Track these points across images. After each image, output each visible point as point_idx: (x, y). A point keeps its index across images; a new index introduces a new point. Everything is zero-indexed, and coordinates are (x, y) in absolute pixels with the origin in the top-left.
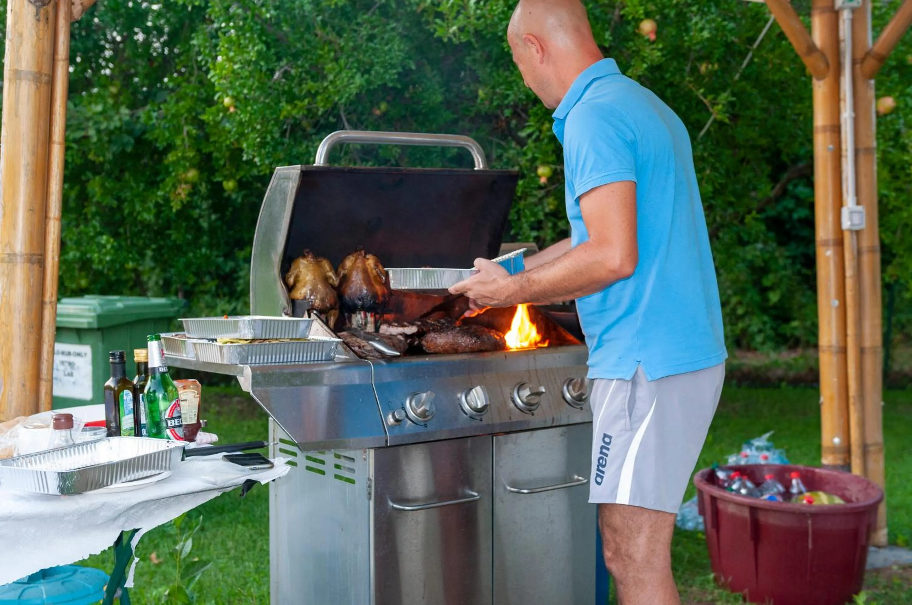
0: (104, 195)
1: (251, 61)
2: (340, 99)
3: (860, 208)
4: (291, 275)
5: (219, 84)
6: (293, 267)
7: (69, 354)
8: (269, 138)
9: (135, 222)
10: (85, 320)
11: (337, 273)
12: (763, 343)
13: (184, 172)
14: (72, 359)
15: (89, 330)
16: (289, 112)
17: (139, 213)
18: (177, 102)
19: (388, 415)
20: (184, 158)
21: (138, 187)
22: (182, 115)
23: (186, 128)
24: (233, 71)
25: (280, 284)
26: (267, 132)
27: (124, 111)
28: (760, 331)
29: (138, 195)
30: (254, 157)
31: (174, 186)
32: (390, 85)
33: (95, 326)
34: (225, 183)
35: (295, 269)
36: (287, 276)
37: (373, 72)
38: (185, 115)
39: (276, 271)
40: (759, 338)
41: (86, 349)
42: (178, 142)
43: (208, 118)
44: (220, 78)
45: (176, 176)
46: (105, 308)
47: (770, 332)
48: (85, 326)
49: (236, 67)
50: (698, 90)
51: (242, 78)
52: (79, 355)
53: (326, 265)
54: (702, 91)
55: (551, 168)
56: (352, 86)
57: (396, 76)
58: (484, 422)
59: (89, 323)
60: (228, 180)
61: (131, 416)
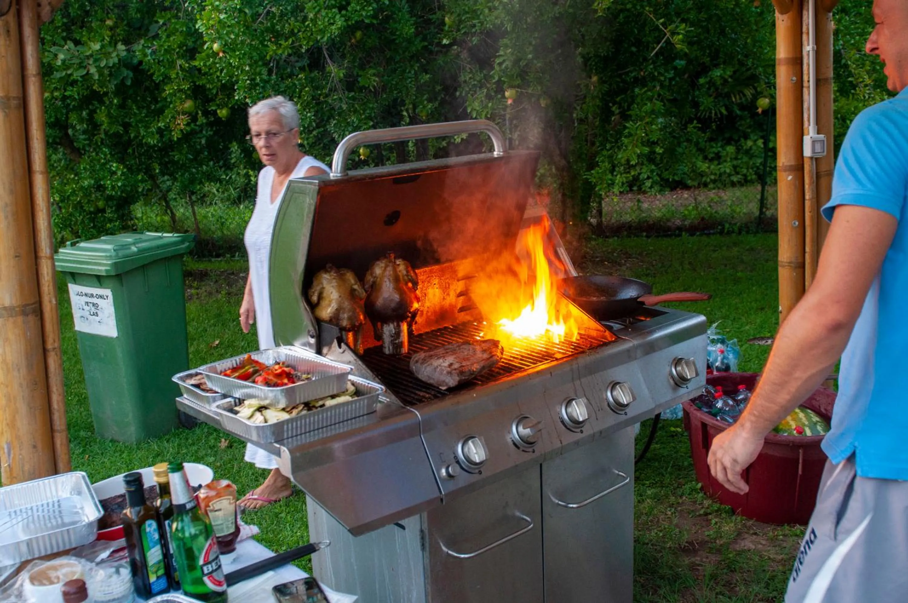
0: (110, 123)
1: (236, 8)
2: (322, 38)
3: (822, 136)
4: (314, 292)
5: (207, 33)
6: (315, 283)
7: (92, 296)
8: (258, 79)
9: (141, 145)
10: (103, 268)
11: (363, 285)
12: (651, 187)
13: (181, 104)
14: (95, 300)
15: (108, 277)
16: (275, 51)
17: (143, 137)
18: (168, 36)
19: (441, 469)
20: (180, 91)
21: (141, 113)
22: (174, 50)
23: (179, 62)
24: (220, 21)
25: (302, 305)
26: (255, 74)
27: (121, 47)
28: (648, 178)
29: (141, 121)
30: (245, 98)
31: (174, 117)
32: (367, 21)
33: (113, 273)
34: (218, 111)
35: (317, 286)
36: (310, 293)
37: (349, 8)
38: (178, 50)
39: (297, 290)
40: (648, 183)
41: (108, 292)
42: (173, 76)
43: (200, 64)
44: (208, 29)
45: (174, 107)
46: (121, 253)
47: (657, 178)
48: (104, 274)
49: (222, 16)
50: (658, 20)
51: (229, 26)
52: (101, 297)
53: (350, 277)
54: (662, 21)
55: (517, 92)
56: (333, 27)
57: (372, 12)
58: (537, 453)
59: (107, 271)
60: (222, 109)
61: (158, 547)
